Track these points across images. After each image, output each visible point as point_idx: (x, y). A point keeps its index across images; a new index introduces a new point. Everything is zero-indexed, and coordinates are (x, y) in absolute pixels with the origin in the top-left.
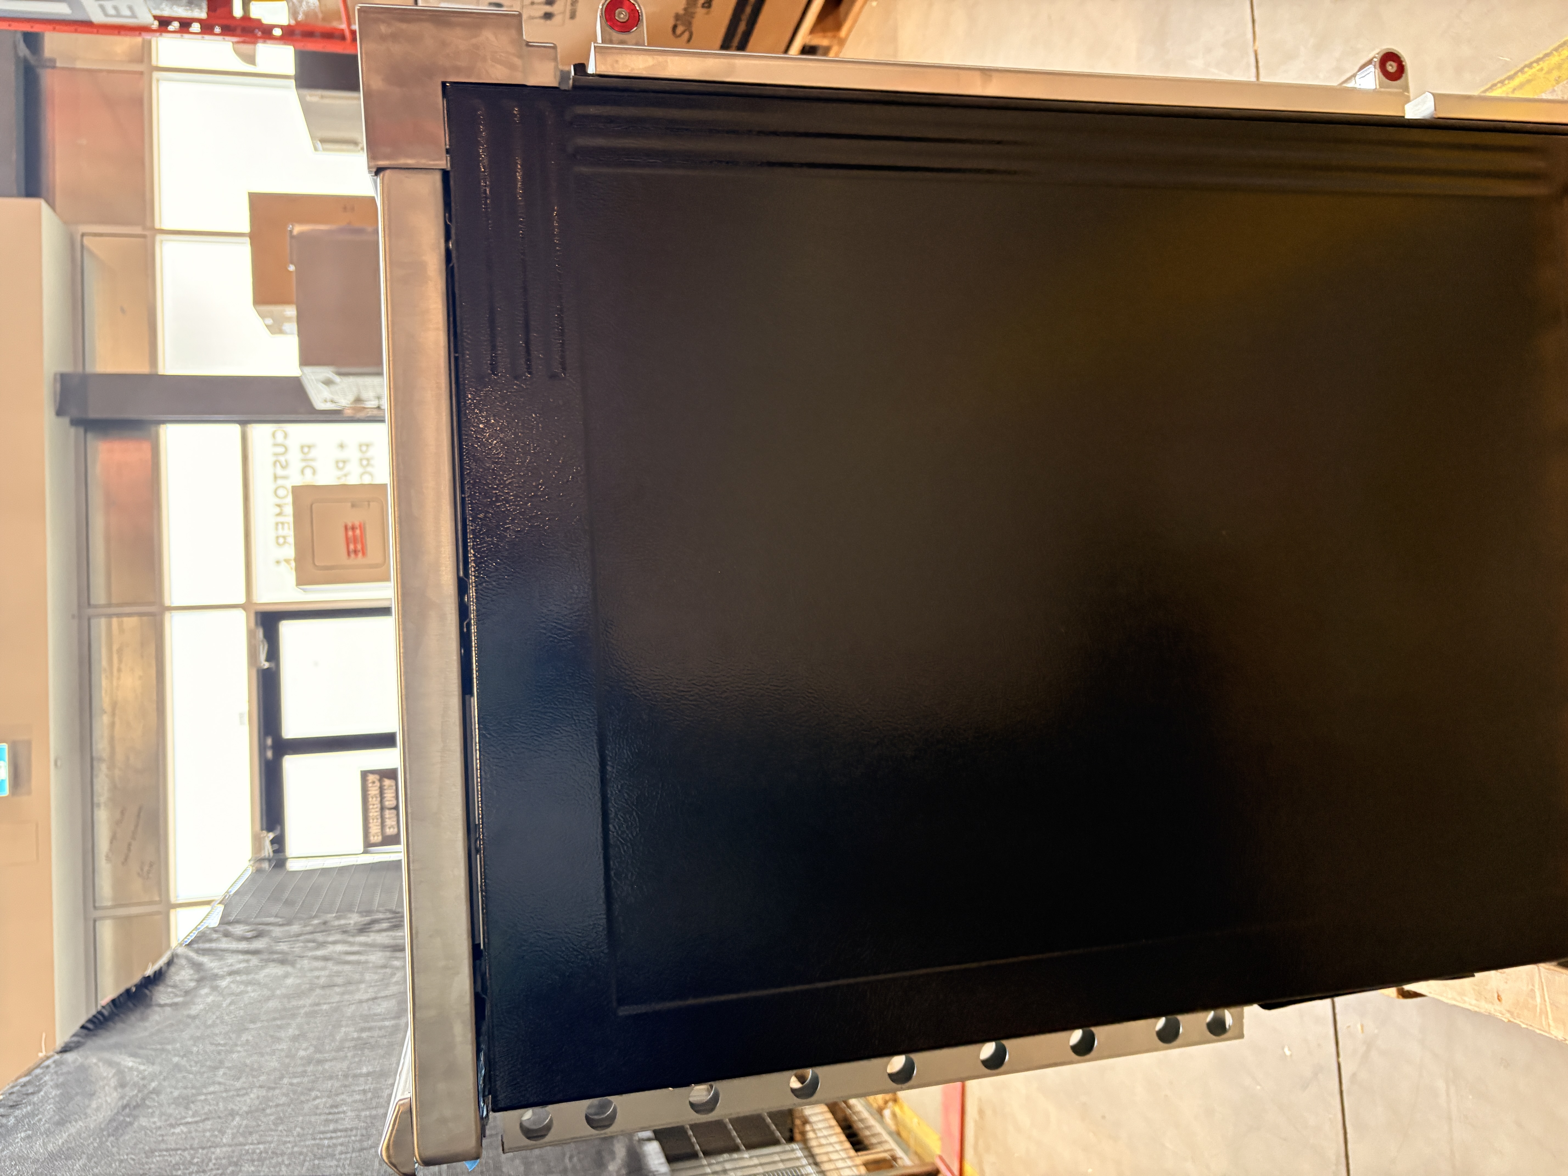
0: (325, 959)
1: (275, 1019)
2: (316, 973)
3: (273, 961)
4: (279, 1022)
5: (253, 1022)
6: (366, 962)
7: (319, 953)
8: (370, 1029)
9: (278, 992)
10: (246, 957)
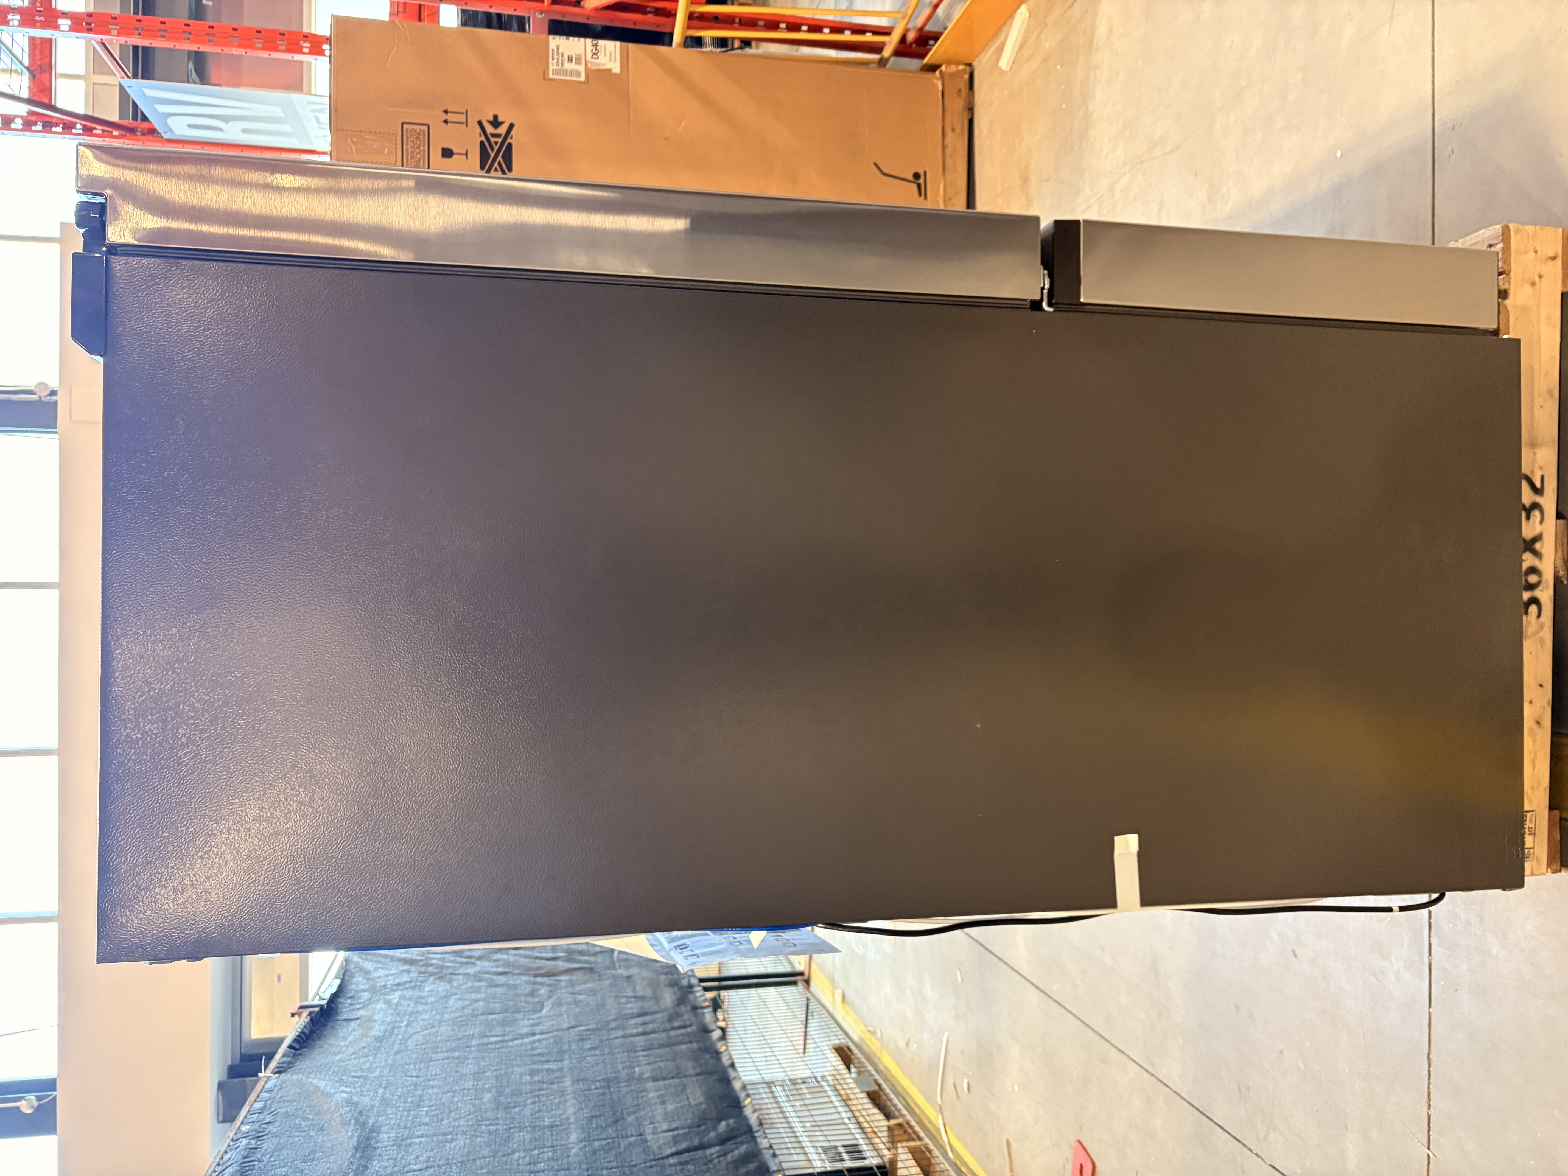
0: (477, 977)
1: (453, 1050)
2: (474, 996)
3: (432, 974)
4: (457, 1054)
5: (435, 1050)
6: (516, 987)
7: (471, 970)
8: (539, 1071)
9: (446, 1017)
10: (407, 967)
